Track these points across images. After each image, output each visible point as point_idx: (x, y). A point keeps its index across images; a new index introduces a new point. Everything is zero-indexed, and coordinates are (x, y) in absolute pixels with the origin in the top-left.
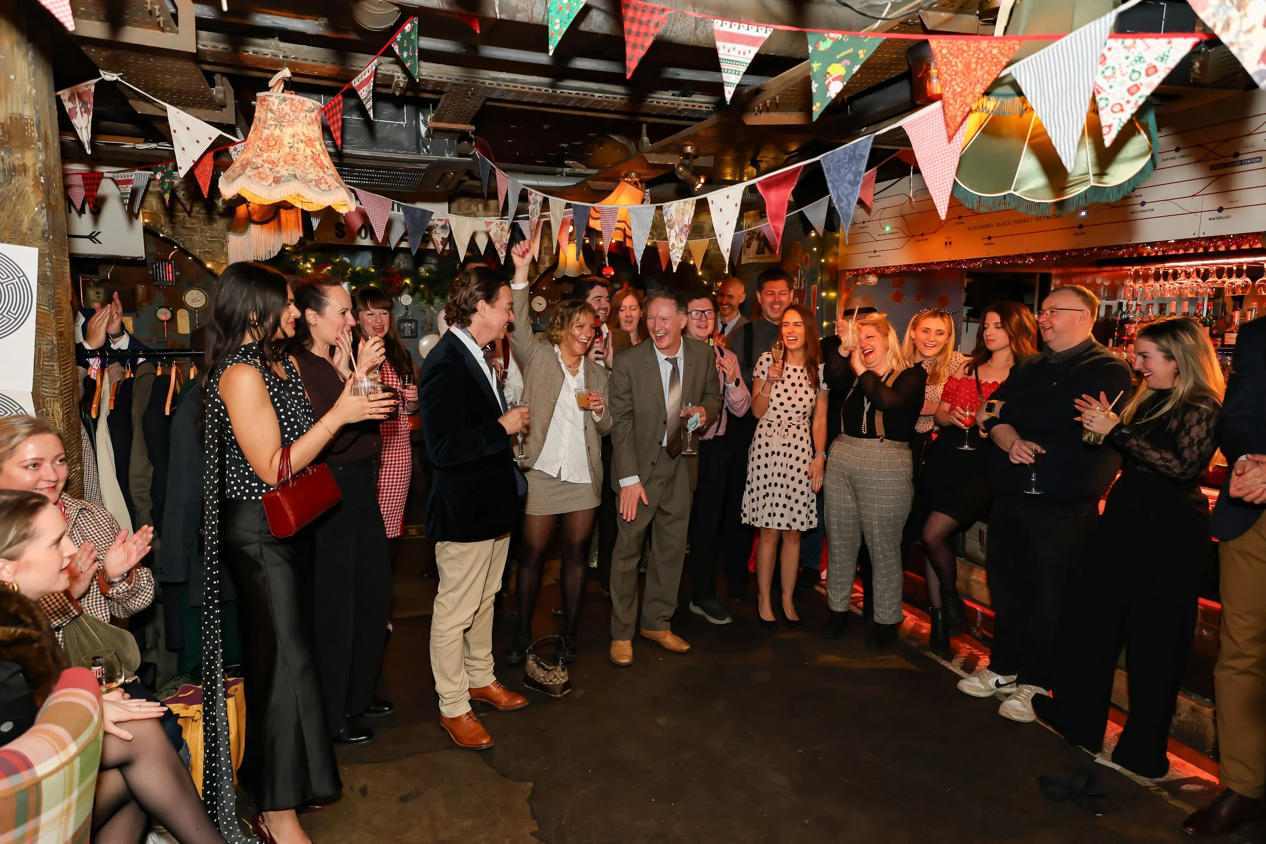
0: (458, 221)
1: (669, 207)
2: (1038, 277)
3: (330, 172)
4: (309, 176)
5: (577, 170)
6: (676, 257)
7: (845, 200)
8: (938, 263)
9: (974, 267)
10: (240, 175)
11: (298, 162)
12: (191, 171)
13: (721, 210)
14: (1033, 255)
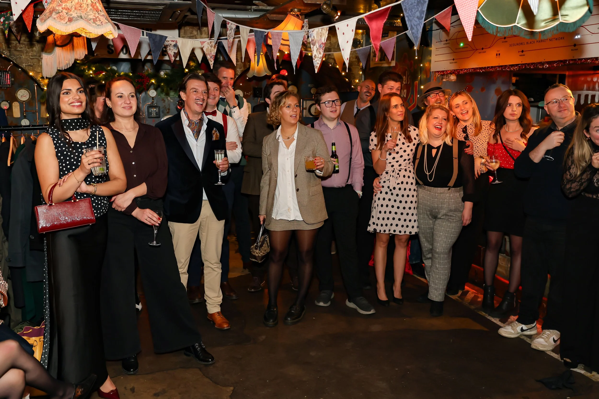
0: (183, 42)
1: (312, 32)
2: (558, 76)
3: (103, 14)
4: (89, 16)
5: (260, 7)
6: (317, 63)
7: (415, 28)
8: (492, 67)
9: (514, 69)
10: (49, 18)
11: (83, 8)
12: (21, 15)
13: (343, 34)
14: (548, 63)
